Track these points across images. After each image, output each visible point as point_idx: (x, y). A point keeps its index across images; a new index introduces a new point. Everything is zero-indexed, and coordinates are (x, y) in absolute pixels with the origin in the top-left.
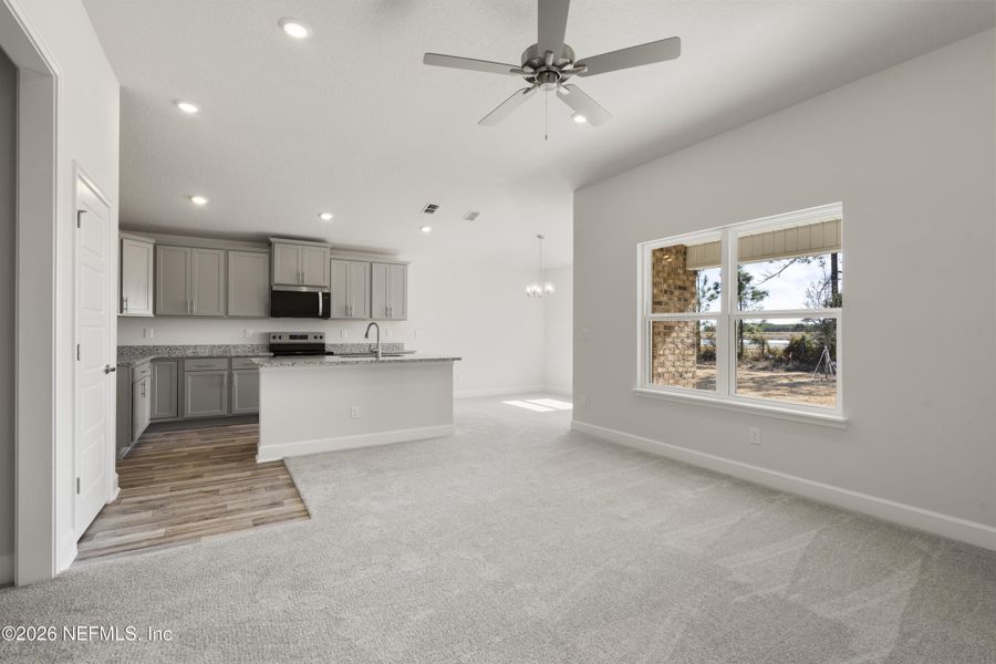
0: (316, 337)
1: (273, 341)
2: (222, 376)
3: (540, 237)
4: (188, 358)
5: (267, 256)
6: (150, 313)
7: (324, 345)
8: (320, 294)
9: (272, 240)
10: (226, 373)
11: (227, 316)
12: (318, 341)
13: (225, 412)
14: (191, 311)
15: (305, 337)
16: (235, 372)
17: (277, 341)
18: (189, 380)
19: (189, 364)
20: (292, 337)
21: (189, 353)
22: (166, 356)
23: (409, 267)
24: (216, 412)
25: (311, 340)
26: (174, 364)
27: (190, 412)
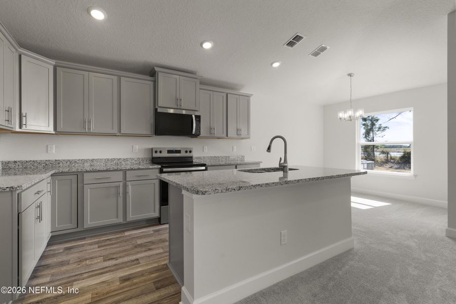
0: (186, 152)
1: (155, 155)
2: (118, 187)
3: (350, 75)
4: (87, 172)
5: (151, 83)
6: (51, 129)
7: (192, 157)
8: (193, 116)
9: (156, 69)
10: (121, 184)
11: (119, 134)
12: (188, 155)
13: (120, 220)
14: (89, 129)
15: (179, 152)
16: (129, 184)
17: (158, 155)
18: (88, 193)
19: (88, 178)
20: (169, 152)
21: (87, 167)
22: (66, 170)
23: (251, 98)
24: (113, 220)
25: (183, 154)
26: (74, 178)
27: (89, 223)
